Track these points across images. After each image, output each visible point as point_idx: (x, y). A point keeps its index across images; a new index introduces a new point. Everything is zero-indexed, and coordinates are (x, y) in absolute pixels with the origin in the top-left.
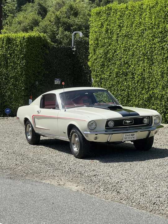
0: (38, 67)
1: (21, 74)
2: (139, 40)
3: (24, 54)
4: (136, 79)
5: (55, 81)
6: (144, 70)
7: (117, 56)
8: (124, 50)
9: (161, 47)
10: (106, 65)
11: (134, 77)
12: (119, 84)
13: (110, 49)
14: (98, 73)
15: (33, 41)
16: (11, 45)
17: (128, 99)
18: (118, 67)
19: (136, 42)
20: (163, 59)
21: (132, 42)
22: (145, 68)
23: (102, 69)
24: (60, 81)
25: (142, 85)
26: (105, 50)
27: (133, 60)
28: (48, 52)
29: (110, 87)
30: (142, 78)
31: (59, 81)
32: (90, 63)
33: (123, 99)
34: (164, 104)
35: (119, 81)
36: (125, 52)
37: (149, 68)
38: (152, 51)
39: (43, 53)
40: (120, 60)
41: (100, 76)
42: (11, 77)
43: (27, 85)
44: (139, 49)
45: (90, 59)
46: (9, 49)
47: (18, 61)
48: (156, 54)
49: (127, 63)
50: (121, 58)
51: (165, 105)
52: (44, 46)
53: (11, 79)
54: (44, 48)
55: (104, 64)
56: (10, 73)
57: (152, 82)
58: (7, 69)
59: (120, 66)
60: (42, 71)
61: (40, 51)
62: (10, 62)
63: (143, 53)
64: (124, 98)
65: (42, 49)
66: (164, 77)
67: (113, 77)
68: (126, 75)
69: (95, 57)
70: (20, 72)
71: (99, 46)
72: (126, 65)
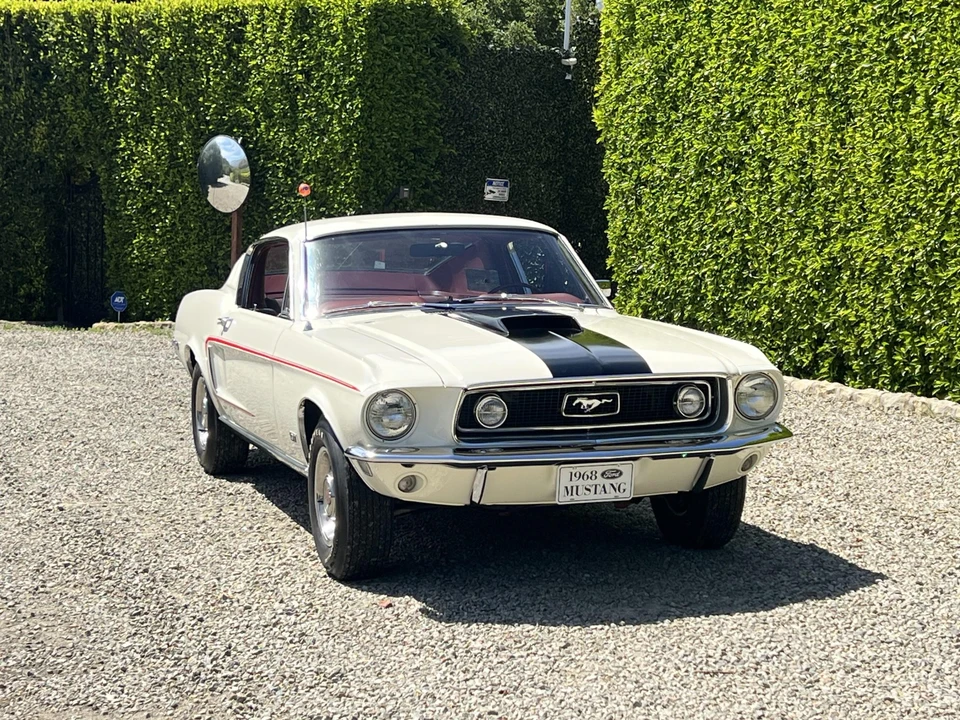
0: (416, 130)
1: (346, 154)
2: (797, 11)
3: (356, 73)
4: (779, 186)
5: (488, 188)
6: (812, 145)
7: (706, 84)
8: (736, 58)
9: (885, 41)
10: (662, 123)
11: (769, 177)
12: (708, 206)
13: (680, 55)
14: (630, 156)
15: (397, 20)
16: (311, 36)
17: (740, 273)
18: (706, 133)
19: (785, 21)
20: (893, 97)
21: (766, 23)
22: (816, 139)
23: (645, 141)
24: (507, 189)
25: (802, 213)
26: (661, 56)
27: (767, 100)
28: (456, 66)
29: (673, 221)
30: (802, 180)
31: (502, 189)
32: (599, 112)
33: (720, 271)
34: (888, 302)
35: (707, 195)
36: (737, 65)
37: (832, 140)
38: (848, 62)
39: (438, 72)
40: (717, 100)
41: (636, 172)
42: (307, 164)
43: (367, 200)
44: (795, 51)
45: (602, 95)
46: (304, 53)
47: (333, 100)
48: (866, 76)
49: (743, 113)
50: (719, 92)
51: (892, 306)
52: (444, 42)
53: (309, 174)
54: (444, 50)
55: (654, 118)
56: (304, 150)
57: (845, 200)
58: (294, 131)
59: (714, 130)
60: (432, 145)
61: (424, 62)
62: (305, 105)
63: (811, 70)
64: (728, 266)
65: (432, 55)
66: (892, 180)
67: (686, 177)
68: (740, 168)
69: (620, 90)
70: (342, 144)
71: (638, 40)
72: (740, 125)
